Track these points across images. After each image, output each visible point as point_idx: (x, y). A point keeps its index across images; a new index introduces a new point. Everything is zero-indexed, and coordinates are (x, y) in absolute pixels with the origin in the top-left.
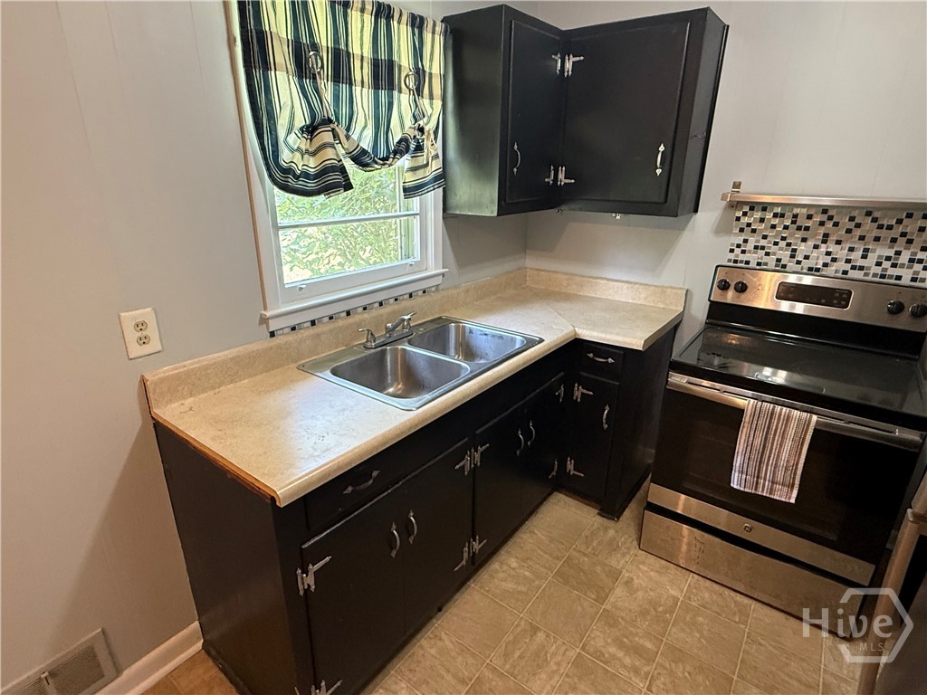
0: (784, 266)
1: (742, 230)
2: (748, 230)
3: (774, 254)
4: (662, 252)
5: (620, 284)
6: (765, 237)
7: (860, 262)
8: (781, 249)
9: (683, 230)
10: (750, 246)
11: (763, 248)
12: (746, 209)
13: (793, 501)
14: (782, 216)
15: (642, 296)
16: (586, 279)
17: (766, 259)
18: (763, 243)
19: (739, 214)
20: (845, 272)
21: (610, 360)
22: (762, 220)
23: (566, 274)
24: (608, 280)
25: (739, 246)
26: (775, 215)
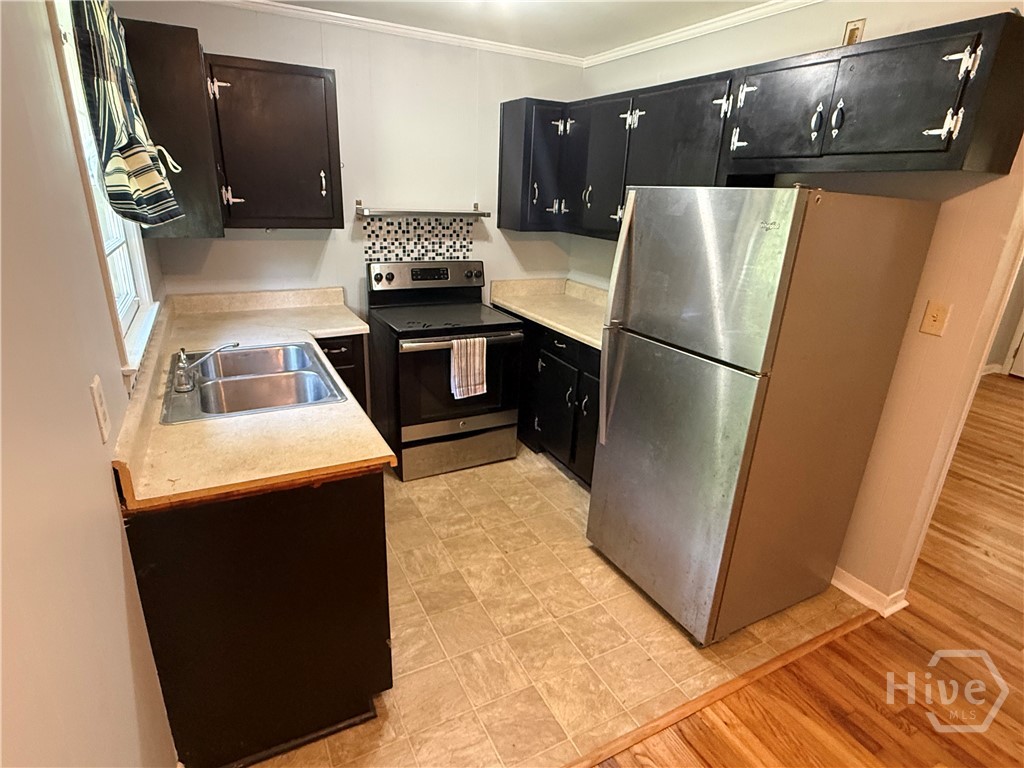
0: (401, 259)
1: (369, 236)
2: (373, 236)
3: (393, 251)
4: (315, 259)
5: (284, 293)
6: (385, 240)
7: (440, 251)
8: (396, 247)
9: (327, 239)
10: (377, 248)
11: (386, 248)
12: (369, 220)
13: (485, 391)
14: (392, 224)
15: (309, 299)
16: (249, 294)
17: (389, 256)
18: (385, 244)
19: (365, 224)
20: (434, 258)
21: (343, 349)
22: (381, 228)
23: (224, 293)
24: (271, 291)
25: (370, 248)
26: (388, 224)
